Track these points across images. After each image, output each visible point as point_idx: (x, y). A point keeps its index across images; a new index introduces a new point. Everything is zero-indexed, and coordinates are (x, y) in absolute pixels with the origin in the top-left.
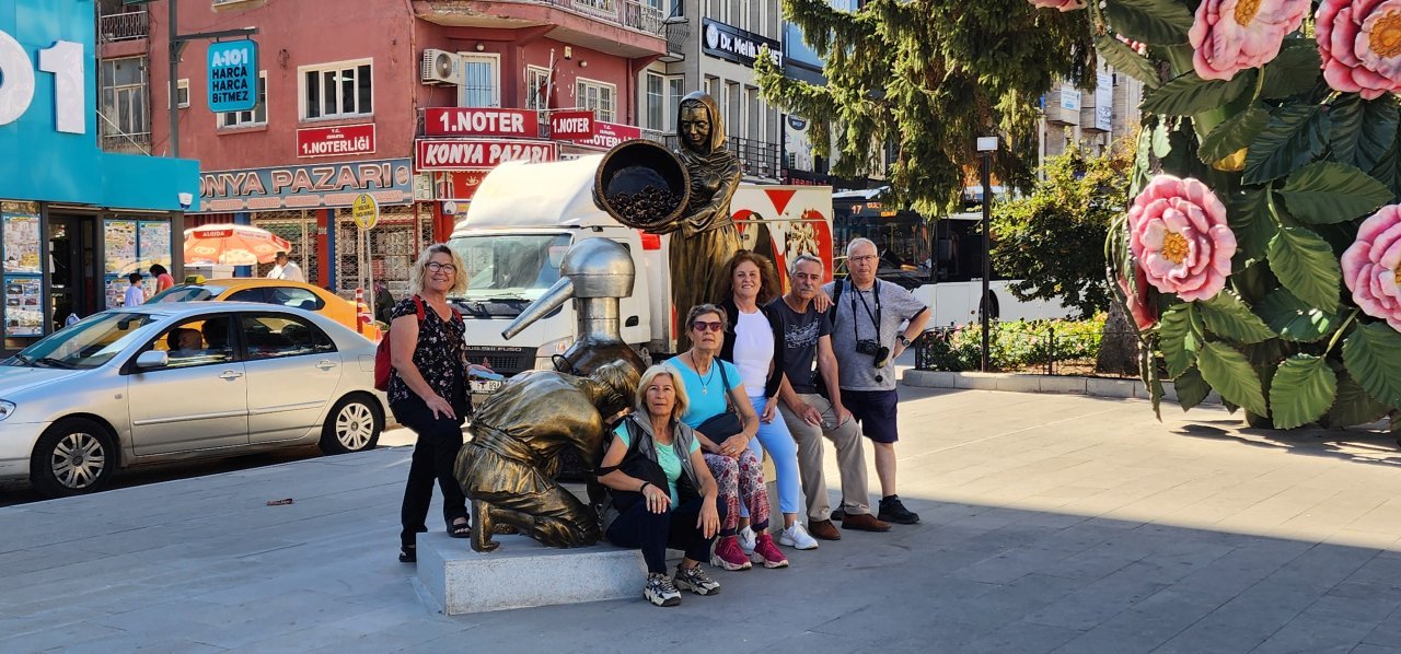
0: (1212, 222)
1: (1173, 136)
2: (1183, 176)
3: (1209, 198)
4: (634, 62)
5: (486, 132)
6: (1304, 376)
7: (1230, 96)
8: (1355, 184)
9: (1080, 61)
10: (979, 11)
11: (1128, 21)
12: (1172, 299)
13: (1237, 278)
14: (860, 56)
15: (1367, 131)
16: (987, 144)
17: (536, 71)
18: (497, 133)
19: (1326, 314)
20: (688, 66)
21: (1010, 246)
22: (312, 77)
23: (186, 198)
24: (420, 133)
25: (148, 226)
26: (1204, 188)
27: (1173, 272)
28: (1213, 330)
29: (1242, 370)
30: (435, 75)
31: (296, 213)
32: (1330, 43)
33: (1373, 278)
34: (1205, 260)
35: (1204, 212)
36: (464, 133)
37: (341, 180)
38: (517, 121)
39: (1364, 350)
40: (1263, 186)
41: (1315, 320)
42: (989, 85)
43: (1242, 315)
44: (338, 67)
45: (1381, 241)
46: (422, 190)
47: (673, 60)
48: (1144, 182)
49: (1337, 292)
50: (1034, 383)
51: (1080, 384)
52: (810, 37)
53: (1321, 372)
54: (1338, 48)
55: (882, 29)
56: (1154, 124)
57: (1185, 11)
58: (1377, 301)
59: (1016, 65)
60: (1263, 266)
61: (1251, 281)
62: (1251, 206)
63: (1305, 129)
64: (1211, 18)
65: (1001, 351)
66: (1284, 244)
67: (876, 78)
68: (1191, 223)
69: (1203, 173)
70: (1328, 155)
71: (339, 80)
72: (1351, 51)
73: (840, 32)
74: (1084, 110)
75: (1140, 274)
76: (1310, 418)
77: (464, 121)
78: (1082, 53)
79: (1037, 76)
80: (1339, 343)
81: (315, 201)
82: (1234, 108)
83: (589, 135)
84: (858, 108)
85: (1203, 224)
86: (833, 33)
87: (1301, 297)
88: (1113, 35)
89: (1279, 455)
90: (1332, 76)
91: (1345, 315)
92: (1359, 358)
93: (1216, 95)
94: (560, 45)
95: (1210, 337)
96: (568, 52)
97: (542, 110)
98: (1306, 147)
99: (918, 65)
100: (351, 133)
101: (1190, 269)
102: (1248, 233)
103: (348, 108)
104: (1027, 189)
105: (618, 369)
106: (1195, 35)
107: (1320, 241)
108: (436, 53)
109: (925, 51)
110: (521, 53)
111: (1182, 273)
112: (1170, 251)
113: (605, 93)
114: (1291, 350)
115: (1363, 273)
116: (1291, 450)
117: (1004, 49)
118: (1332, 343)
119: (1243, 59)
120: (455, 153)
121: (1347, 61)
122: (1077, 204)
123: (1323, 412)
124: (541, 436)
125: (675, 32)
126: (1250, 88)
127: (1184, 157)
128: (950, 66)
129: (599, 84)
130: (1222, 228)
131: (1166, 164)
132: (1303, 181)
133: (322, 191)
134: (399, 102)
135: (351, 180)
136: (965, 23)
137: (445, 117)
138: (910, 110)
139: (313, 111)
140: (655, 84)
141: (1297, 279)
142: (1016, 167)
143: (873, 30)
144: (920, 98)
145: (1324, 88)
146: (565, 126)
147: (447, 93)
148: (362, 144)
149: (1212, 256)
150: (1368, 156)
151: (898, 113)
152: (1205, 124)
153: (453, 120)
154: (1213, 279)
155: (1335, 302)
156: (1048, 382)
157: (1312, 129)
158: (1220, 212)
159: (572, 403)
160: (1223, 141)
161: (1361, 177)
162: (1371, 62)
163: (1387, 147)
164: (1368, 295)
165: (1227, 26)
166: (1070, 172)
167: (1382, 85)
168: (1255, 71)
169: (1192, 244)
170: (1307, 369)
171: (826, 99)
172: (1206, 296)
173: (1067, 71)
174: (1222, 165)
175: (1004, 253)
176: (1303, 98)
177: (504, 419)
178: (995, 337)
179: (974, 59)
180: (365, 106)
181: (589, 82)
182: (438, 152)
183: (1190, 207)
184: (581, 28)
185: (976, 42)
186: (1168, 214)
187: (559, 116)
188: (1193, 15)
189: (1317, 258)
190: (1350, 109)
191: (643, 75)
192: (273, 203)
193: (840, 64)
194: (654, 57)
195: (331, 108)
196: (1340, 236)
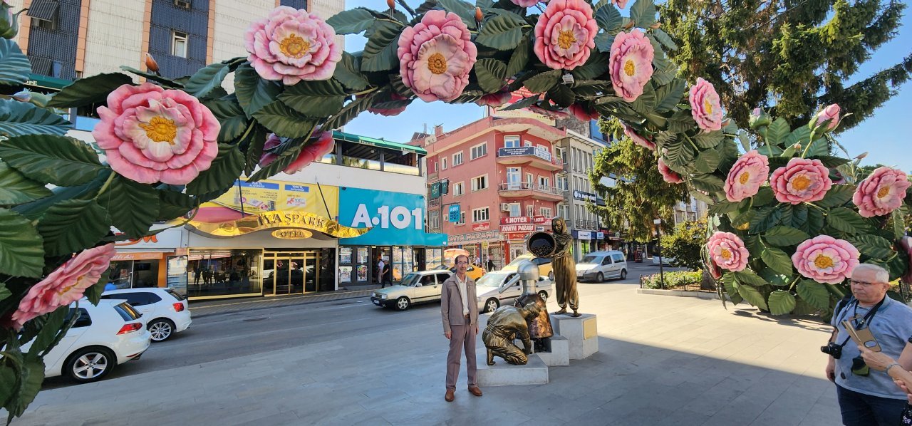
0: (738, 246)
1: (720, 219)
2: (726, 231)
3: (737, 239)
4: (556, 202)
5: (517, 223)
6: (782, 297)
7: (741, 206)
8: (793, 233)
9: (685, 196)
10: (650, 184)
11: (701, 185)
12: (727, 271)
13: (751, 263)
14: (615, 198)
15: (795, 215)
16: (657, 222)
17: (529, 206)
18: (520, 223)
19: (787, 276)
20: (570, 202)
21: (668, 250)
22: (475, 212)
23: (445, 243)
24: (501, 224)
25: (436, 250)
26: (735, 235)
27: (726, 262)
28: (743, 281)
29: (756, 294)
30: (504, 209)
31: (472, 245)
32: (777, 187)
33: (805, 264)
34: (738, 259)
35: (736, 243)
36: (511, 223)
37: (483, 236)
38: (525, 219)
39: (805, 290)
40: (757, 234)
41: (783, 278)
42: (656, 205)
43: (754, 276)
44: (481, 209)
45: (807, 251)
46: (502, 238)
47: (566, 201)
48: (712, 234)
49: (791, 269)
50: (680, 293)
51: (696, 294)
52: (600, 194)
53: (789, 297)
54: (780, 188)
55: (621, 191)
56: (713, 216)
57: (721, 181)
58: (809, 272)
59: (664, 198)
60: (760, 261)
61: (755, 264)
62: (753, 241)
63: (771, 215)
64: (731, 183)
65: (668, 283)
66: (768, 253)
67: (621, 204)
68: (731, 247)
69: (733, 231)
70: (781, 224)
71: (481, 212)
72: (786, 189)
73: (609, 192)
74: (687, 207)
75: (714, 263)
76: (786, 312)
77: (511, 220)
78: (685, 193)
79: (671, 201)
80: (794, 286)
81: (476, 242)
82: (742, 210)
83: (544, 222)
84: (616, 213)
85: (736, 247)
86: (607, 193)
87: (777, 271)
88: (696, 190)
89: (774, 324)
90: (780, 199)
91: (795, 277)
92: (803, 292)
93: (736, 206)
94: (535, 200)
95: (742, 283)
96: (537, 201)
97: (531, 216)
98: (772, 221)
99: (633, 200)
100: (484, 225)
101: (732, 262)
102: (753, 250)
103: (483, 219)
104: (672, 234)
105: (533, 305)
106: (726, 188)
107: (782, 252)
108: (504, 204)
109: (635, 196)
110: (525, 202)
111: (729, 263)
112: (724, 255)
113: (548, 210)
114: (775, 288)
115: (801, 263)
116: (779, 323)
117: (659, 194)
118: (791, 286)
119: (744, 195)
120: (509, 229)
121: (785, 193)
122: (688, 237)
123: (791, 310)
124: (507, 328)
125: (566, 195)
126: (748, 204)
127: (726, 225)
128: (643, 200)
129: (546, 209)
130: (743, 248)
131: (720, 228)
132: (772, 232)
133: (478, 239)
134: (495, 217)
135: (484, 236)
136: (646, 188)
137: (507, 220)
138: (631, 213)
139: (475, 220)
140: (561, 207)
141: (774, 265)
142: (668, 227)
143: (618, 191)
144: (635, 210)
145: (776, 202)
146: (537, 220)
147: (508, 214)
148: (487, 227)
149: (740, 257)
150: (797, 223)
151: (628, 214)
152: (732, 216)
153: (509, 220)
154: (741, 265)
155: (791, 272)
156: (685, 293)
157: (774, 215)
158: (741, 243)
159: (517, 318)
160: (740, 221)
161: (795, 231)
162: (794, 192)
163: (805, 220)
164: (804, 270)
165: (737, 184)
166: (685, 228)
167: (800, 200)
168: (750, 198)
169: (732, 253)
170: (783, 295)
171: (606, 211)
172: (740, 270)
173: (680, 199)
174: (739, 228)
175: (665, 253)
176: (768, 205)
177: (496, 322)
178: (665, 278)
179: (650, 198)
180: (487, 218)
181: (544, 208)
182: (506, 228)
183: (730, 242)
184: (540, 195)
185: (650, 193)
186: (722, 244)
187: (536, 217)
188: (724, 182)
189: (781, 257)
190: (787, 208)
191: (558, 205)
192: (466, 243)
193: (610, 200)
194: (561, 201)
195: (479, 219)
196: (791, 250)
